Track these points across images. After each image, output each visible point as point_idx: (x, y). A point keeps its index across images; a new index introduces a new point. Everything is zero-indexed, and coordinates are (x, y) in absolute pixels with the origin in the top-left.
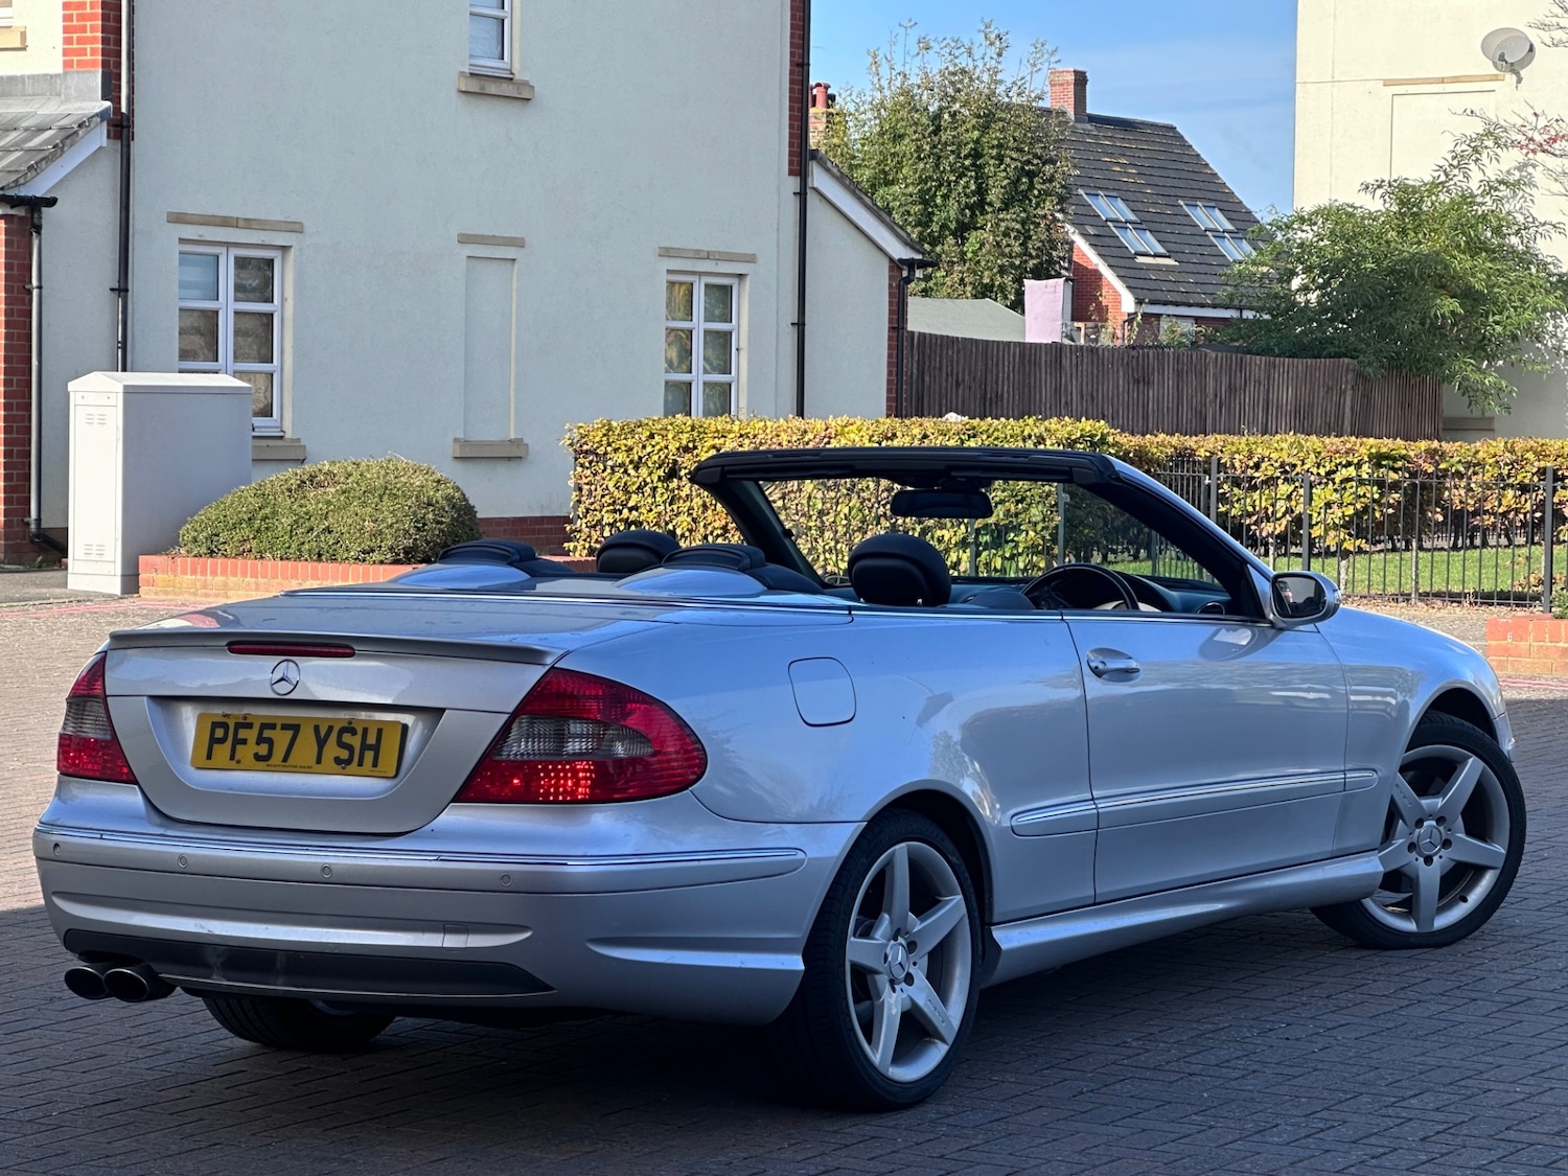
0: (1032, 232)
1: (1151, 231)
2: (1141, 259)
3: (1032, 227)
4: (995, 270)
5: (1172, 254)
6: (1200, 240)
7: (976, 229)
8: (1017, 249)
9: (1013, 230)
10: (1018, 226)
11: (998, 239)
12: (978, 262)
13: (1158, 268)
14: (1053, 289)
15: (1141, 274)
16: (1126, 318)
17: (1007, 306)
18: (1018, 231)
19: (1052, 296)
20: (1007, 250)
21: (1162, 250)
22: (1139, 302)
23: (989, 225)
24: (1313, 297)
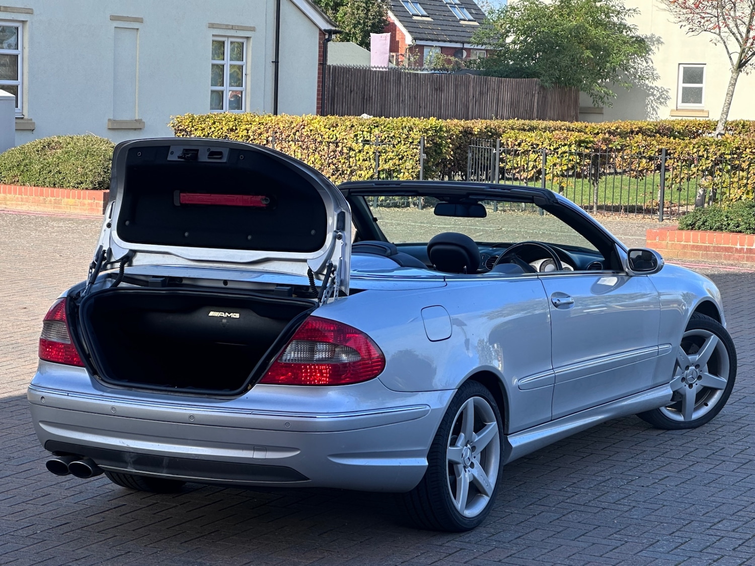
0: (370, 8)
1: (420, 4)
2: (415, 18)
3: (371, 5)
4: (352, 26)
5: (430, 15)
6: (443, 8)
7: (343, 6)
8: (362, 15)
9: (361, 6)
10: (364, 5)
11: (354, 11)
12: (344, 22)
13: (423, 22)
14: (385, 38)
15: (416, 25)
16: (408, 47)
17: (357, 44)
18: (364, 7)
19: (384, 41)
20: (358, 16)
21: (425, 13)
22: (415, 39)
23: (350, 4)
24: (517, 47)
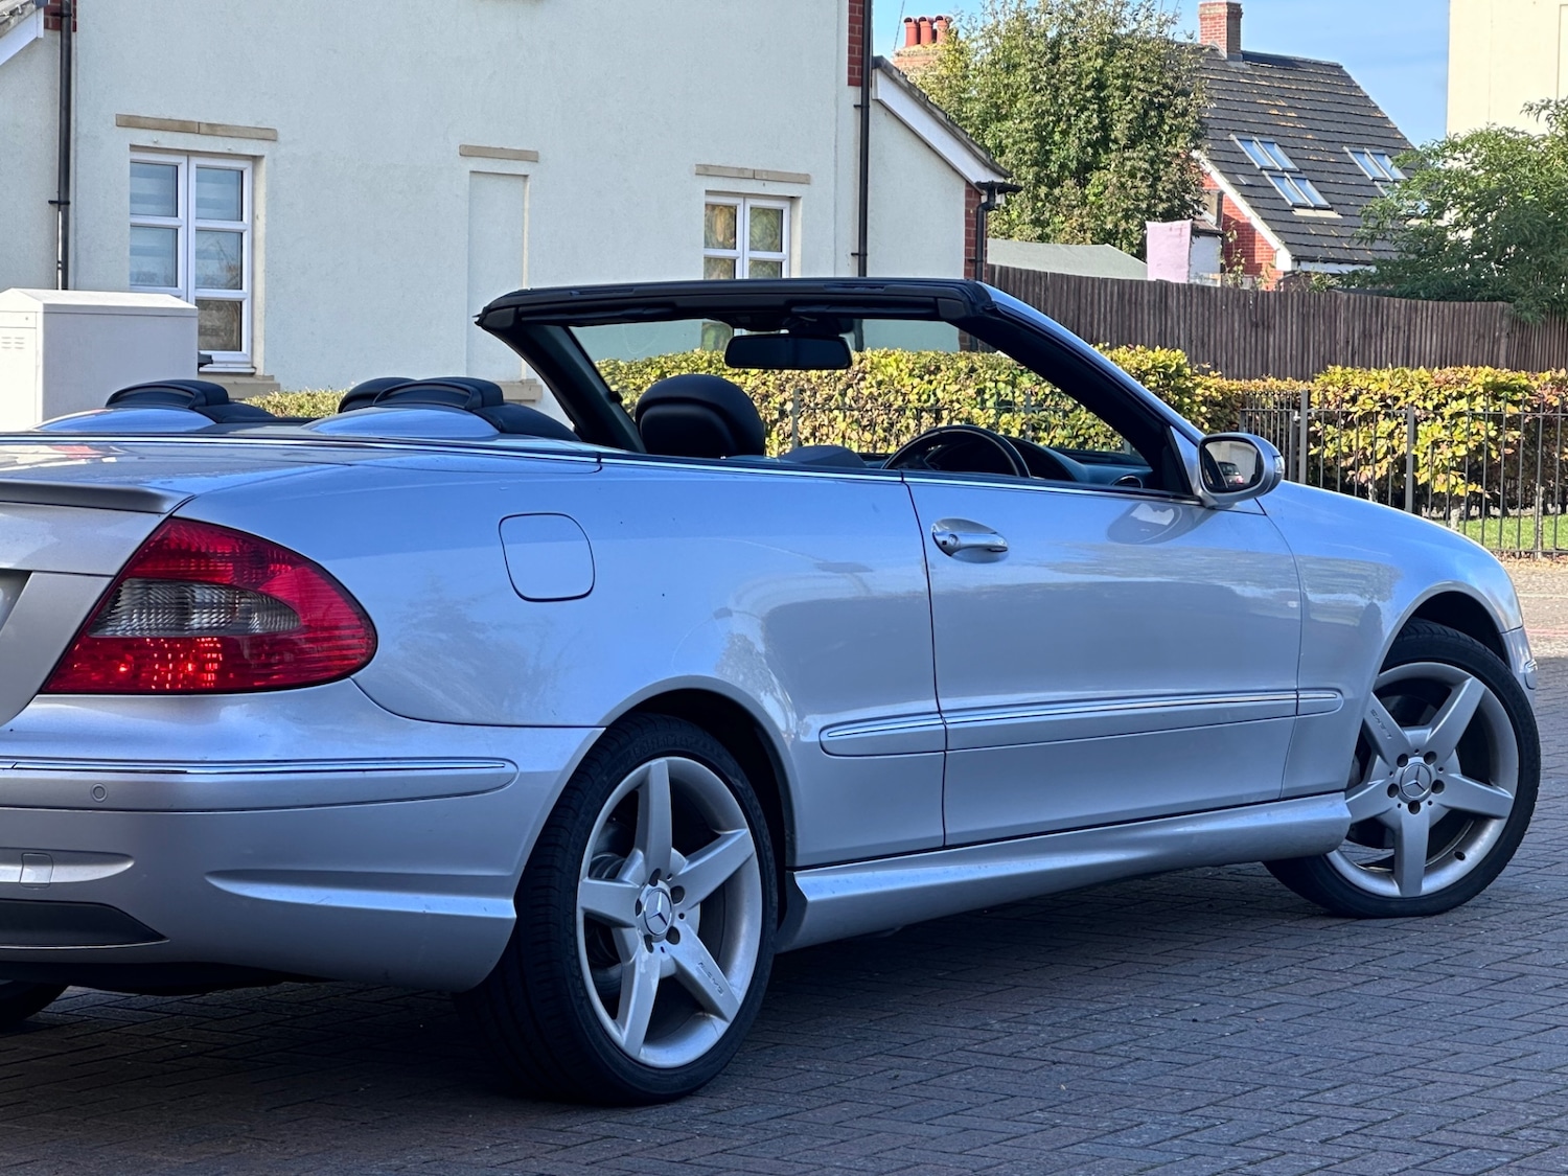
0: (1162, 173)
1: (1311, 181)
2: (1299, 212)
3: (1162, 166)
4: (1120, 215)
5: (1334, 206)
6: (1367, 191)
7: (1099, 169)
8: (1145, 191)
9: (1140, 170)
10: (1146, 166)
11: (1123, 180)
12: (1102, 206)
13: (1318, 222)
14: (1178, 232)
15: (1300, 228)
16: (1282, 277)
17: (1132, 255)
18: (1146, 171)
19: (1178, 240)
20: (1133, 192)
21: (1323, 202)
22: (1297, 260)
23: (1113, 165)
